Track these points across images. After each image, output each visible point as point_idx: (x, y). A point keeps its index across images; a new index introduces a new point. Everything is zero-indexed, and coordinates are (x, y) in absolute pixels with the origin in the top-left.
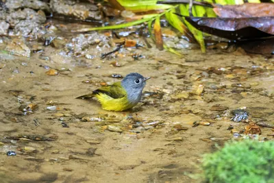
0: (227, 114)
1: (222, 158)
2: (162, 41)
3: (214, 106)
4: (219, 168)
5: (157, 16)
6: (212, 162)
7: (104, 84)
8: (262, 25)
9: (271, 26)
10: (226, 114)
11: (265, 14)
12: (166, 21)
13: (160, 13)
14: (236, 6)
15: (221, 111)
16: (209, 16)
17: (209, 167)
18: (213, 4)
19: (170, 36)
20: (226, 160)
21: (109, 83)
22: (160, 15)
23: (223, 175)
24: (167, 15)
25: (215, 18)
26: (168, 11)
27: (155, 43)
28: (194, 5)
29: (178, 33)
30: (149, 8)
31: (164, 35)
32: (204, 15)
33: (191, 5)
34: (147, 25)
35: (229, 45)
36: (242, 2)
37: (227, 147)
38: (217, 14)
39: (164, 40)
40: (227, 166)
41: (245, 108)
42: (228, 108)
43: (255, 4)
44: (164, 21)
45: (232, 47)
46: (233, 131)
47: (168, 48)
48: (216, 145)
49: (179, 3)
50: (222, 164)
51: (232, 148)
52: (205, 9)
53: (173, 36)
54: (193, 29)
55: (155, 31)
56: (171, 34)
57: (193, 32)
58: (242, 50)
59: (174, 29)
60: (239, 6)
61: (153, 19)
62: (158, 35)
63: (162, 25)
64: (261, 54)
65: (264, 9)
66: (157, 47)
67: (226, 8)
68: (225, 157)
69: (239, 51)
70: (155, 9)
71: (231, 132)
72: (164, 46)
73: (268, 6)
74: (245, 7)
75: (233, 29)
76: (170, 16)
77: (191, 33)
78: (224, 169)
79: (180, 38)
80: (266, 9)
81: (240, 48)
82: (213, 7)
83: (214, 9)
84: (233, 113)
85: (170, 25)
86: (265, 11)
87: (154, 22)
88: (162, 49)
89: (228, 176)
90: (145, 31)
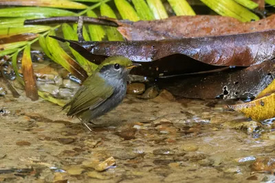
2: (35, 84)
5: (27, 44)
8: (198, 50)
9: (214, 52)
11: (203, 34)
12: (41, 53)
13: (31, 40)
14: (155, 21)
16: (111, 39)
18: (117, 21)
19: (48, 76)
22: (30, 43)
24: (41, 42)
25: (119, 43)
26: (43, 35)
27: (24, 88)
28: (86, 23)
29: (62, 71)
30: (13, 33)
31: (38, 75)
32: (102, 39)
33: (80, 24)
34: (10, 60)
35: (147, 86)
36: (165, 16)
38: (124, 36)
39: (39, 83)
43: (187, 18)
44: (38, 52)
45: (151, 91)
47: (46, 96)
49: (61, 22)
52: (105, 29)
53: (53, 75)
54: (85, 63)
55: (24, 69)
56: (49, 73)
57: (86, 69)
58: (169, 95)
59: (54, 65)
60: (161, 22)
61: (20, 50)
62: (29, 74)
63: (34, 59)
64: (200, 99)
65: (202, 26)
66: (28, 96)
67: (139, 26)
69: (163, 96)
70: (22, 33)
72: (40, 93)
73: (208, 20)
74: (170, 23)
75: (149, 60)
76: (46, 44)
77: (82, 70)
79: (64, 78)
80: (206, 25)
81: (165, 91)
82: (117, 26)
83: (120, 29)
85: (48, 59)
86: (203, 29)
87: (21, 54)
88: (36, 97)
90: (8, 70)
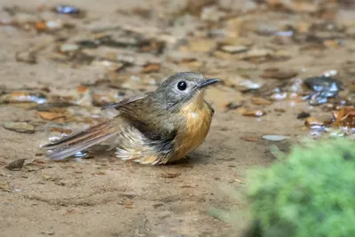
0: (296, 87)
1: (289, 180)
3: (267, 70)
4: (282, 198)
7: (41, 26)
10: (294, 88)
15: (284, 80)
17: (260, 195)
20: (294, 181)
21: (51, 24)
23: (289, 212)
37: (295, 157)
40: (299, 194)
41: (333, 73)
42: (295, 75)
46: (311, 121)
48: (275, 150)
51: (308, 155)
68: (293, 174)
71: (307, 124)
78: (291, 200)
84: (308, 85)
89: (301, 214)
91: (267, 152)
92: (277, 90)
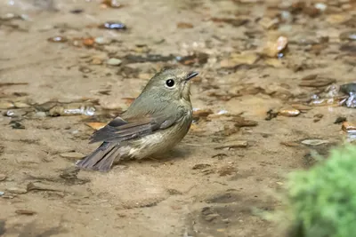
0: (333, 92)
1: (327, 180)
3: (306, 79)
4: (322, 199)
6: (308, 187)
7: (90, 42)
10: (331, 93)
15: (320, 86)
17: (301, 197)
20: (334, 182)
21: (99, 40)
23: (329, 212)
37: (335, 157)
40: (338, 195)
42: (334, 81)
46: (347, 125)
48: (314, 154)
50: (328, 191)
51: (347, 158)
68: (331, 176)
71: (343, 128)
78: (331, 200)
84: (345, 91)
89: (341, 214)
91: (307, 155)
92: (315, 97)
